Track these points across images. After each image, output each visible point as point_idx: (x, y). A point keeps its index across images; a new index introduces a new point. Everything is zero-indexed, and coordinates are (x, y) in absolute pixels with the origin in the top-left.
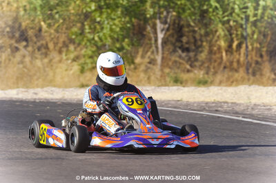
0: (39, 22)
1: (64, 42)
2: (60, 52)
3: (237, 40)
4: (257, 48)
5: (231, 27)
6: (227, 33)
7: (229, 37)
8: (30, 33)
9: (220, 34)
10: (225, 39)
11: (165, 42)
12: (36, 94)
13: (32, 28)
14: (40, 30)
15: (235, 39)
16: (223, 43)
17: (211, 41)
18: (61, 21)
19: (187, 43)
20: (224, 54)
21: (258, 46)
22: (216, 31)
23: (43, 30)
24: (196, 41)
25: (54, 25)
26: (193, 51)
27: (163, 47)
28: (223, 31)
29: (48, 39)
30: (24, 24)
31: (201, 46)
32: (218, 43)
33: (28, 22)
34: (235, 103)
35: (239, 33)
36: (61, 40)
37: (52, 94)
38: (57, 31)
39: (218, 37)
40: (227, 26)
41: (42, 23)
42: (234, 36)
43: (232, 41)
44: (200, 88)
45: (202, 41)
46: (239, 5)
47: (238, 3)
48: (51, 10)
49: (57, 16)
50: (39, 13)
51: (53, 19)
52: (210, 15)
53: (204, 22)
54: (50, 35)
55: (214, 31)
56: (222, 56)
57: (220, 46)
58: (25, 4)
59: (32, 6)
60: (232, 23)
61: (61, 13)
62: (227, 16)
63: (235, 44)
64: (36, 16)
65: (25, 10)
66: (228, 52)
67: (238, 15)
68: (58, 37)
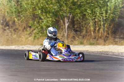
0: (14, 18)
1: (25, 27)
2: (23, 31)
3: (98, 27)
4: (106, 30)
5: (96, 21)
6: (94, 24)
7: (95, 25)
8: (10, 23)
9: (91, 24)
10: (93, 26)
11: (68, 28)
12: (23, 48)
13: (11, 21)
14: (14, 22)
16: (92, 28)
17: (86, 28)
18: (24, 18)
19: (77, 28)
20: (92, 33)
21: (107, 29)
22: (89, 23)
23: (16, 21)
24: (80, 28)
25: (20, 20)
26: (79, 31)
27: (68, 30)
28: (92, 23)
29: (18, 25)
30: (7, 19)
31: (83, 29)
32: (90, 28)
33: (9, 18)
34: (112, 52)
35: (99, 24)
36: (23, 26)
37: (30, 48)
38: (21, 22)
39: (90, 26)
40: (94, 21)
41: (15, 19)
42: (97, 25)
43: (96, 27)
44: (93, 46)
45: (83, 27)
46: (99, 12)
47: (99, 11)
48: (19, 13)
49: (22, 16)
50: (14, 14)
51: (20, 17)
52: (87, 16)
53: (84, 19)
54: (19, 24)
55: (88, 23)
56: (91, 34)
57: (91, 30)
58: (8, 10)
59: (11, 11)
60: (96, 20)
61: (23, 14)
62: (94, 17)
63: (97, 29)
64: (13, 15)
65: (8, 13)
66: (94, 32)
67: (99, 16)
68: (22, 25)
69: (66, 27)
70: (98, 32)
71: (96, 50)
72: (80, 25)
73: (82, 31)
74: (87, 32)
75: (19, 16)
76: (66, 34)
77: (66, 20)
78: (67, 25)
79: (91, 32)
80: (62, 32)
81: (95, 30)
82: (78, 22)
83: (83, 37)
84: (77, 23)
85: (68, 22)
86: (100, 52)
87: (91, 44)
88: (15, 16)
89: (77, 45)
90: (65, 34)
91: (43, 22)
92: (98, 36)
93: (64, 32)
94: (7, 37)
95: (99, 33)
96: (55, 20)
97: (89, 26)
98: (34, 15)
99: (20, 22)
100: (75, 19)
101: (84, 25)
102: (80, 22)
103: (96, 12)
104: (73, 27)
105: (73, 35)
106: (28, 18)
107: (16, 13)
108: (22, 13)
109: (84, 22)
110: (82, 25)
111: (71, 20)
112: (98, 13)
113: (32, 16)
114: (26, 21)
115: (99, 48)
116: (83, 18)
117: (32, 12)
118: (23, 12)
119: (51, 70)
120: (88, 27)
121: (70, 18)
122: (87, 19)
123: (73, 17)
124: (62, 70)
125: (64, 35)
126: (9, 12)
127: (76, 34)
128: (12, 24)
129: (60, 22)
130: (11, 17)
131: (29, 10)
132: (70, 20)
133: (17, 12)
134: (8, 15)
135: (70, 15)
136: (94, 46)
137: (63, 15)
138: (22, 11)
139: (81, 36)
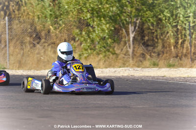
0: (49, 26)
1: (65, 40)
3: (182, 38)
5: (178, 29)
6: (175, 34)
8: (43, 34)
9: (171, 35)
11: (133, 41)
13: (44, 30)
14: (49, 31)
15: (180, 38)
16: (172, 41)
17: (163, 40)
18: (64, 25)
19: (147, 41)
20: (173, 48)
22: (168, 33)
23: (51, 31)
24: (153, 40)
25: (59, 28)
26: (152, 46)
27: (133, 44)
28: (173, 32)
29: (55, 37)
30: (38, 28)
31: (157, 42)
32: (168, 41)
33: (40, 26)
35: (183, 34)
36: (63, 38)
38: (60, 32)
39: (169, 37)
40: (175, 29)
41: (51, 27)
42: (180, 36)
43: (178, 39)
44: (172, 69)
45: (158, 40)
46: (183, 16)
47: (182, 13)
48: (57, 18)
49: (61, 22)
50: (49, 20)
51: (58, 24)
52: (164, 22)
53: (159, 26)
54: (56, 35)
55: (166, 32)
56: (171, 49)
57: (170, 43)
58: (39, 14)
59: (44, 15)
60: (179, 27)
61: (63, 20)
62: (175, 23)
63: (180, 41)
64: (46, 22)
65: (39, 18)
66: (176, 47)
67: (183, 22)
68: (61, 36)
69: (131, 39)
70: (181, 47)
71: (178, 76)
72: (153, 36)
73: (156, 45)
74: (163, 46)
75: (56, 23)
76: (131, 51)
77: (131, 28)
78: (132, 36)
79: (171, 47)
80: (125, 47)
81: (177, 43)
82: (150, 30)
83: (159, 55)
84: (149, 33)
85: (133, 32)
86: (184, 78)
87: (170, 66)
88: (50, 23)
89: (147, 68)
90: (129, 49)
91: (94, 31)
92: (182, 53)
93: (128, 46)
94: (38, 56)
95: (183, 48)
96: (113, 28)
97: (167, 37)
98: (80, 21)
99: (57, 32)
100: (145, 27)
101: (160, 36)
102: (153, 31)
103: (178, 15)
104: (142, 38)
105: (142, 52)
106: (70, 26)
107: (52, 18)
108: (60, 17)
109: (159, 31)
110: (157, 36)
111: (139, 27)
112: (181, 16)
113: (77, 22)
114: (67, 31)
115: (182, 72)
116: (158, 24)
117: (76, 16)
118: (62, 16)
119: (106, 107)
120: (165, 39)
121: (138, 25)
122: (164, 26)
123: (142, 24)
124: (122, 107)
125: (127, 51)
126: (40, 16)
127: (147, 49)
128: (46, 35)
129: (121, 32)
130: (44, 24)
131: (73, 13)
132: (137, 28)
133: (54, 16)
134: (38, 21)
135: (137, 20)
136: (175, 69)
137: (126, 20)
138: (61, 14)
139: (154, 52)
